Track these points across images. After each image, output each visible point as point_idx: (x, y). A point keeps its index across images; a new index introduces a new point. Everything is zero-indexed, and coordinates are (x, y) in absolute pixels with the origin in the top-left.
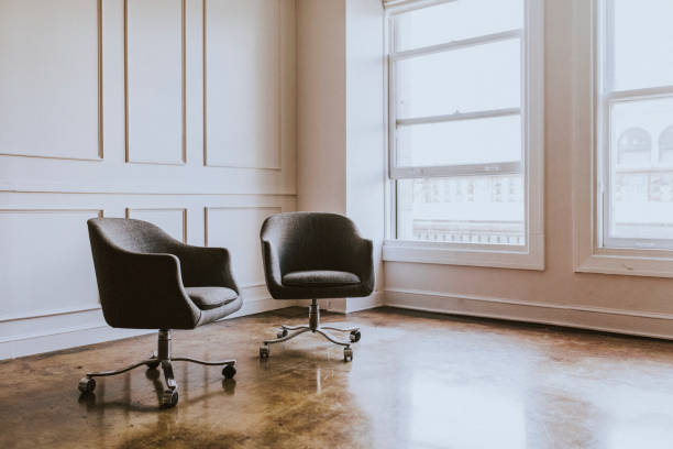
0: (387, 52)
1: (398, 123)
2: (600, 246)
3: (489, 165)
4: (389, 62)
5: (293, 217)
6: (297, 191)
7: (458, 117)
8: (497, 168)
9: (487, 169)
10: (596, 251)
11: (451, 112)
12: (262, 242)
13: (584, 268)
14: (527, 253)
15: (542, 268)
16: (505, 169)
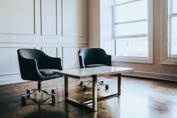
0: (112, 5)
1: (115, 24)
2: (168, 57)
3: (139, 35)
4: (113, 7)
5: (87, 49)
6: (88, 42)
7: (131, 22)
8: (141, 36)
9: (138, 36)
10: (167, 58)
11: (129, 21)
12: (79, 56)
13: (164, 63)
14: (149, 59)
15: (152, 63)
16: (143, 36)
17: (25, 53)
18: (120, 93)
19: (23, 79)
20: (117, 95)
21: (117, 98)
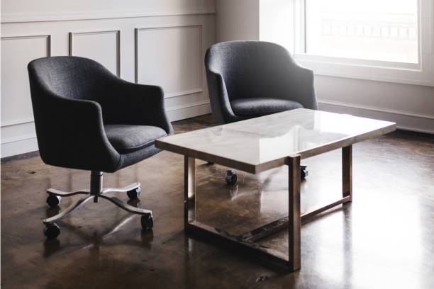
6: (215, 9)
14: (420, 71)
17: (48, 75)
18: (351, 197)
19: (44, 161)
20: (341, 205)
21: (341, 214)
